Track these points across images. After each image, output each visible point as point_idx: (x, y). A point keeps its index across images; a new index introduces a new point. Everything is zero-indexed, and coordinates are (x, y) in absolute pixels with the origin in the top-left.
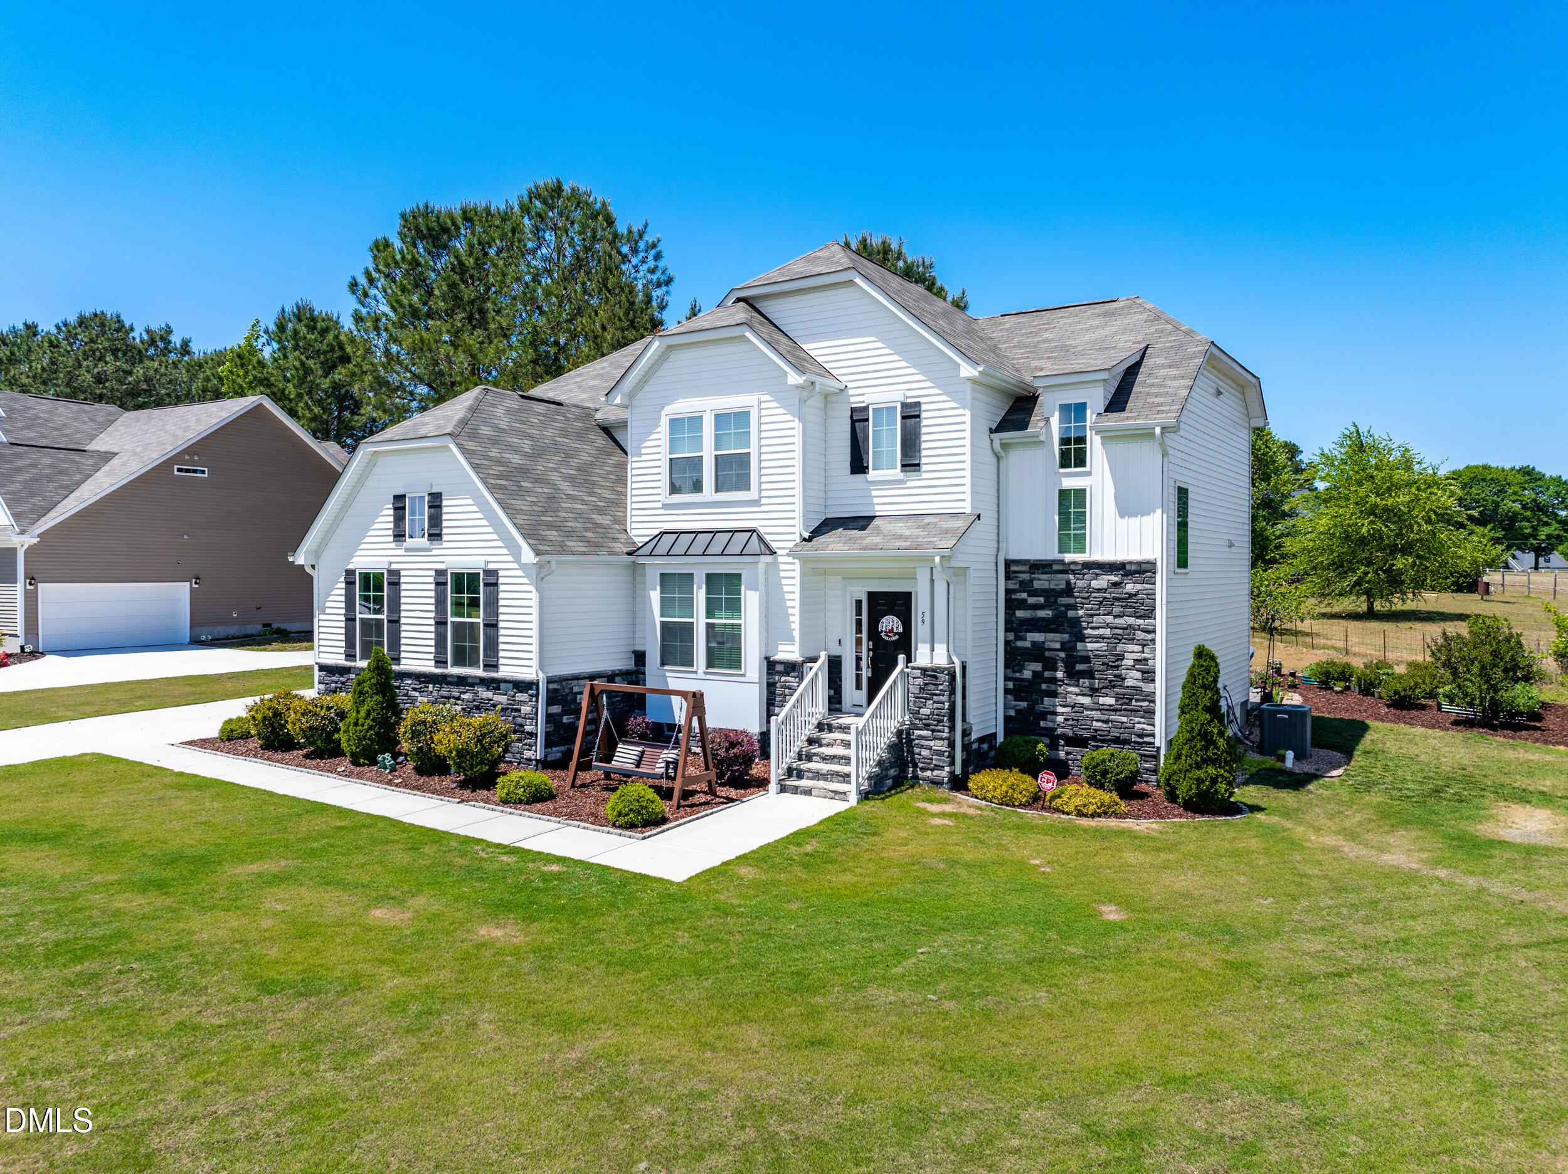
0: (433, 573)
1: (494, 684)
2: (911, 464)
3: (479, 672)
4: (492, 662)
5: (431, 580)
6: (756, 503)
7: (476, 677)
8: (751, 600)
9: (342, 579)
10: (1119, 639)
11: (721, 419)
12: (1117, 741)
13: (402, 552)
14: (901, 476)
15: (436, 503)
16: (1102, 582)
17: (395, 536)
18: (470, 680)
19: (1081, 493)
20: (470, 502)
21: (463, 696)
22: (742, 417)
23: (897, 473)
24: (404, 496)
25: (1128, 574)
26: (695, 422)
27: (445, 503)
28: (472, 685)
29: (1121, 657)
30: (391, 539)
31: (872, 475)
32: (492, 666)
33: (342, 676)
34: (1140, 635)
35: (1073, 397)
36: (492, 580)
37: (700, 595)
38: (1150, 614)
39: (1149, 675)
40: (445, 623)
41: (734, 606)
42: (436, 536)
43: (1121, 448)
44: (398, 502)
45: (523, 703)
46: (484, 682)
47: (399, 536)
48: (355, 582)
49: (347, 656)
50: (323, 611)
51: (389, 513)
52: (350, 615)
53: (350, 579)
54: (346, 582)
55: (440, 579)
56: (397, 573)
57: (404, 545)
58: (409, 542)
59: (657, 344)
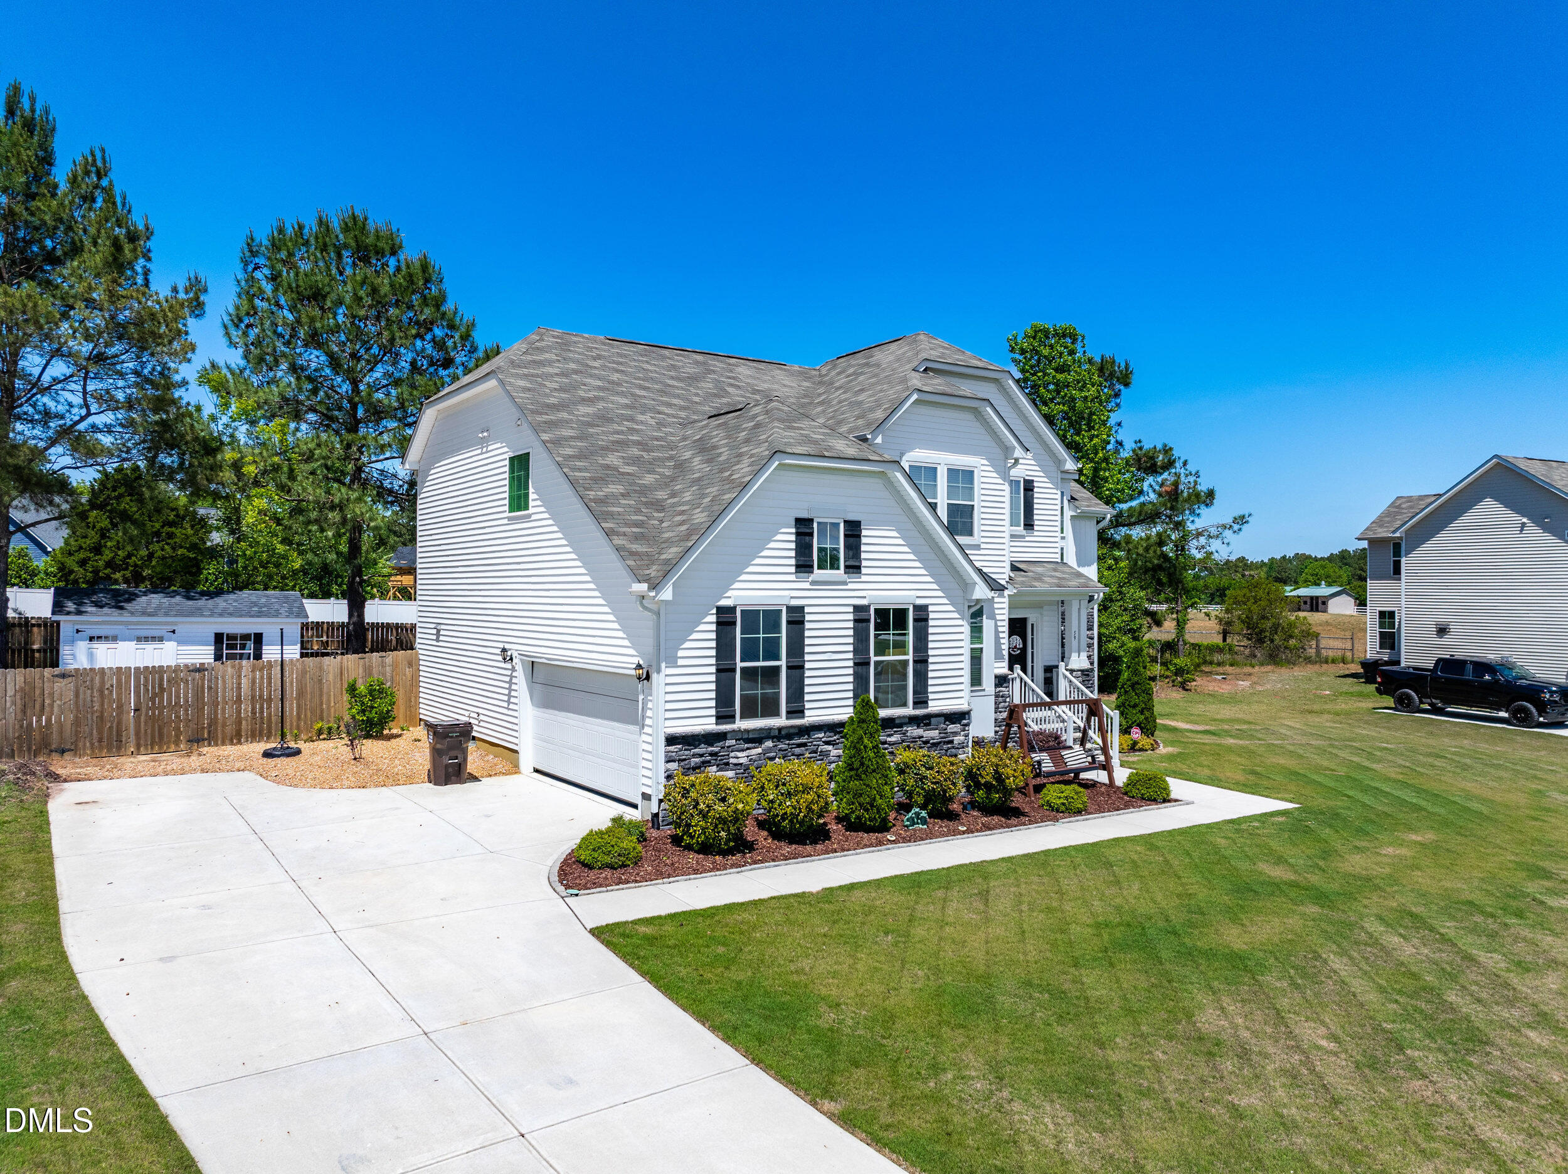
0: (851, 609)
1: (926, 721)
2: (1029, 525)
3: (909, 711)
4: (921, 697)
5: (851, 617)
6: (978, 547)
7: (904, 717)
8: (987, 627)
9: (713, 618)
11: (953, 473)
13: (807, 585)
14: (1024, 533)
15: (854, 530)
17: (798, 566)
18: (897, 721)
19: (1062, 550)
20: (895, 534)
21: (889, 739)
22: (969, 475)
23: (1021, 530)
24: (812, 520)
26: (932, 472)
27: (864, 533)
28: (901, 726)
30: (793, 569)
32: (921, 702)
33: (712, 745)
36: (922, 614)
40: (868, 664)
42: (854, 568)
44: (803, 527)
45: (955, 734)
46: (914, 720)
47: (803, 566)
48: (734, 623)
49: (721, 718)
50: (673, 662)
51: (785, 540)
52: (726, 663)
53: (725, 618)
54: (718, 623)
55: (860, 614)
56: (801, 609)
57: (812, 577)
58: (818, 574)
59: (915, 397)
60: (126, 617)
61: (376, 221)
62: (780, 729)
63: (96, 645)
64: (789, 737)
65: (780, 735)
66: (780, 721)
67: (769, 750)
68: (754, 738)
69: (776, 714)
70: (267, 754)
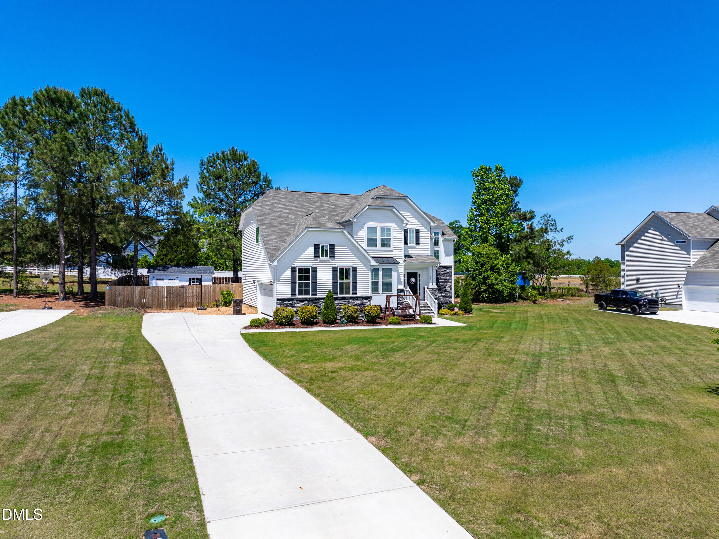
0: (332, 268)
1: (356, 298)
2: (418, 243)
3: (351, 295)
4: (355, 292)
5: (332, 270)
6: (392, 251)
7: (349, 297)
8: (394, 274)
9: (290, 270)
10: (446, 282)
11: (383, 229)
12: (446, 303)
13: (318, 261)
14: (416, 246)
15: (332, 247)
16: (443, 270)
19: (438, 251)
20: (346, 248)
22: (389, 229)
23: (414, 245)
24: (319, 245)
25: (447, 268)
26: (375, 229)
27: (336, 247)
28: (348, 299)
29: (446, 286)
30: (314, 257)
31: (409, 245)
32: (355, 293)
33: (290, 302)
34: (450, 281)
35: (437, 231)
36: (355, 269)
37: (381, 274)
38: (451, 277)
39: (451, 289)
40: (337, 282)
41: (391, 276)
42: (332, 257)
43: (445, 242)
44: (316, 246)
45: (366, 303)
46: (352, 298)
47: (317, 256)
48: (296, 271)
49: (292, 295)
50: (279, 280)
51: (312, 249)
52: (293, 281)
53: (293, 270)
54: (291, 271)
55: (335, 269)
56: (316, 268)
57: (319, 259)
58: (321, 258)
59: (367, 207)
60: (166, 273)
61: (240, 151)
62: (310, 298)
63: (158, 281)
64: (312, 300)
65: (310, 300)
66: (310, 296)
67: (306, 304)
68: (303, 300)
69: (309, 295)
70: (198, 309)
